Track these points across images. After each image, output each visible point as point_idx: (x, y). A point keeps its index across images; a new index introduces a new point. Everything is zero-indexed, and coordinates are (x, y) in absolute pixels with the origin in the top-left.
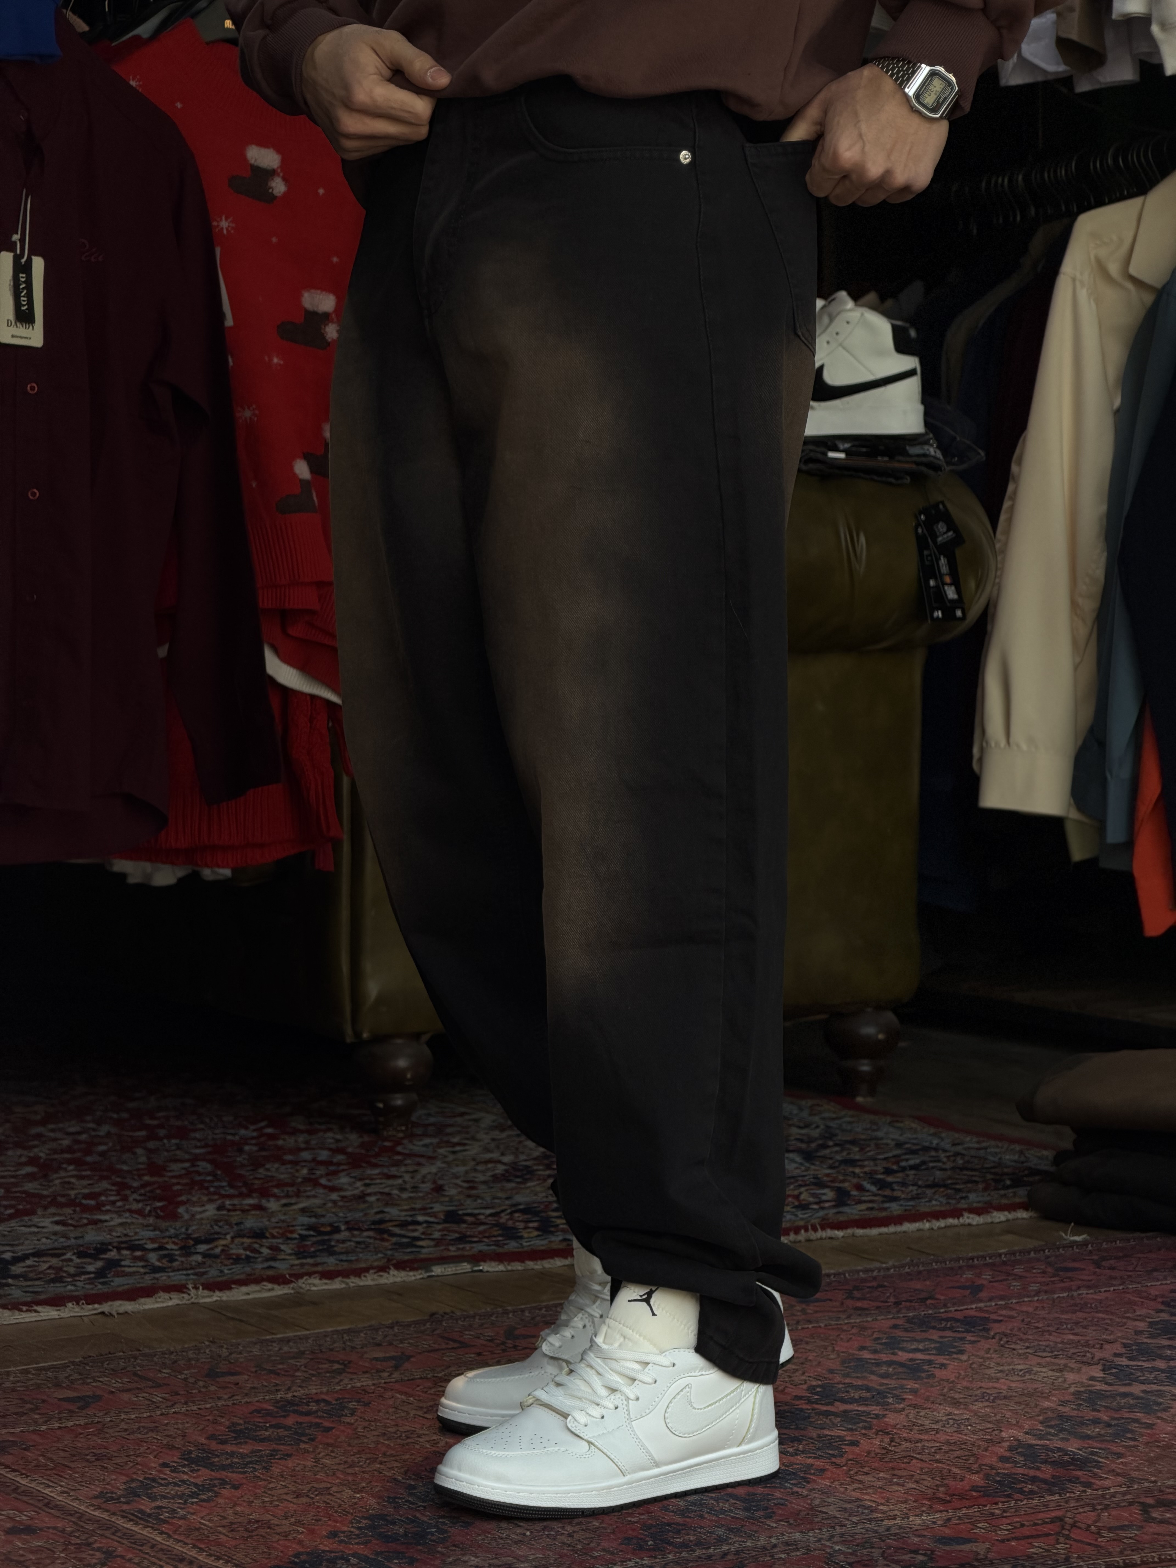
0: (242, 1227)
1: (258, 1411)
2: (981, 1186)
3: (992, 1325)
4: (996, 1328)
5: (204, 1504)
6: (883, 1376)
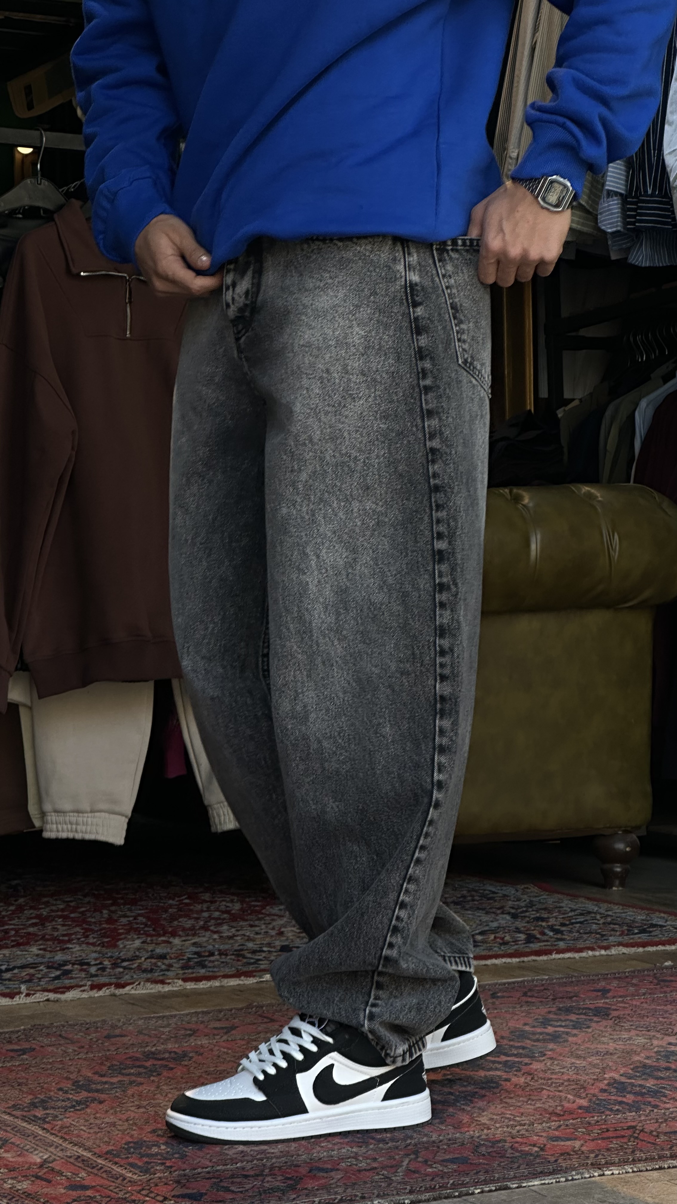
0: (154, 953)
1: (130, 1058)
2: (618, 933)
3: (612, 1012)
4: (615, 1014)
5: (77, 1112)
6: (535, 1041)
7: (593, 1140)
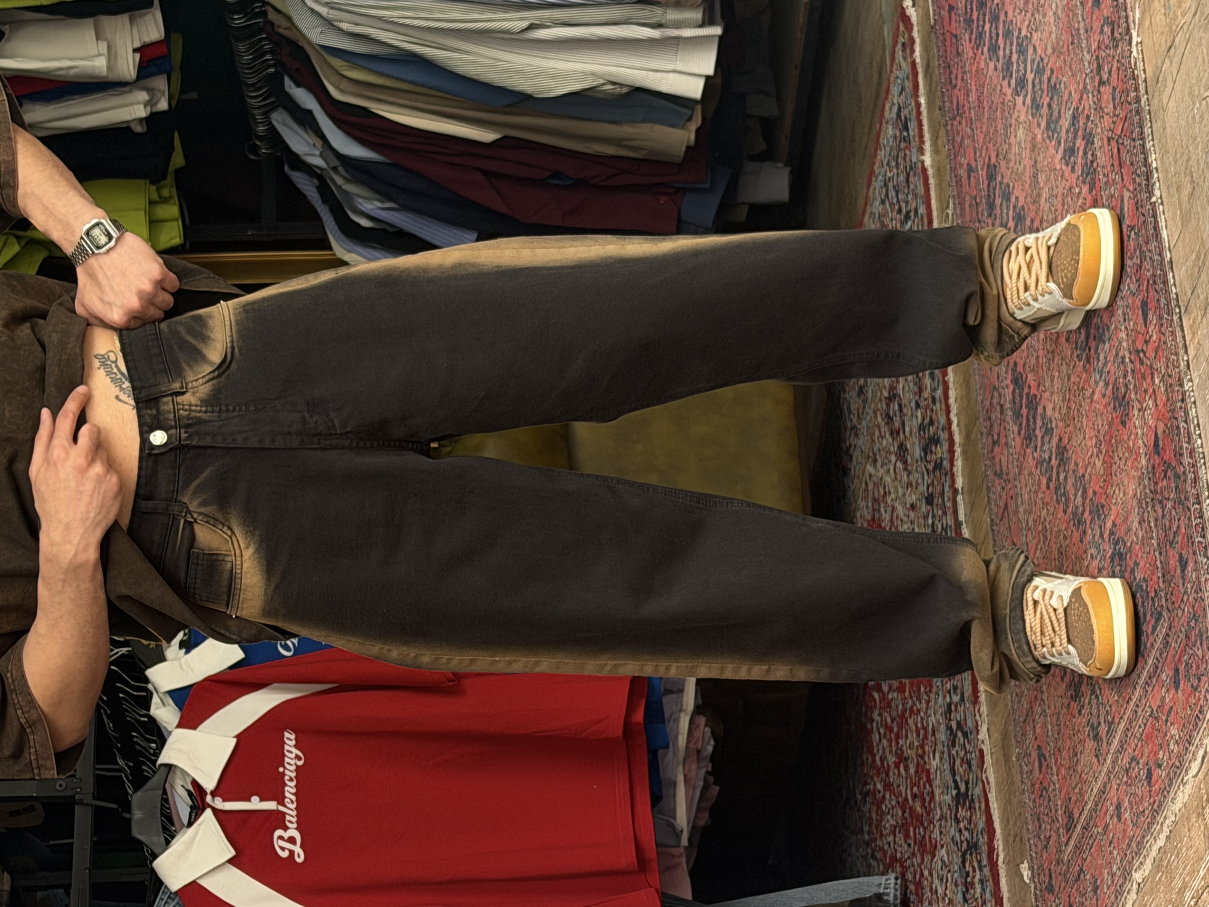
2: (908, 153)
3: (992, 163)
4: (993, 160)
7: (1123, 180)
